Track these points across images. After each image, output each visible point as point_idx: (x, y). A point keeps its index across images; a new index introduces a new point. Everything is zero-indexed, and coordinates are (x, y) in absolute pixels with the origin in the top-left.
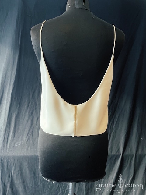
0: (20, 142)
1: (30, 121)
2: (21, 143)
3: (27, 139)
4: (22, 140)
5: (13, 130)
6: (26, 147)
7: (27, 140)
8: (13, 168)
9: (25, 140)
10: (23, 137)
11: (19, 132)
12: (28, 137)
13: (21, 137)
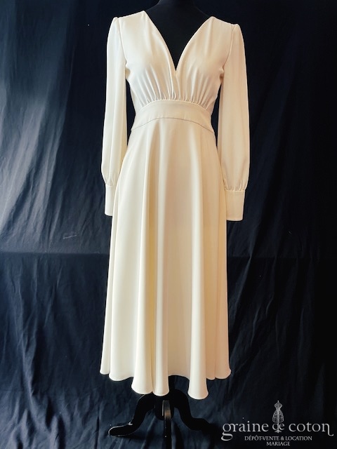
0: (72, 232)
1: (88, 201)
2: (74, 235)
3: (83, 229)
4: (74, 230)
5: (60, 214)
6: (82, 242)
7: (84, 231)
8: (59, 277)
9: (79, 229)
10: (76, 225)
11: (69, 218)
12: (84, 226)
13: (73, 225)
